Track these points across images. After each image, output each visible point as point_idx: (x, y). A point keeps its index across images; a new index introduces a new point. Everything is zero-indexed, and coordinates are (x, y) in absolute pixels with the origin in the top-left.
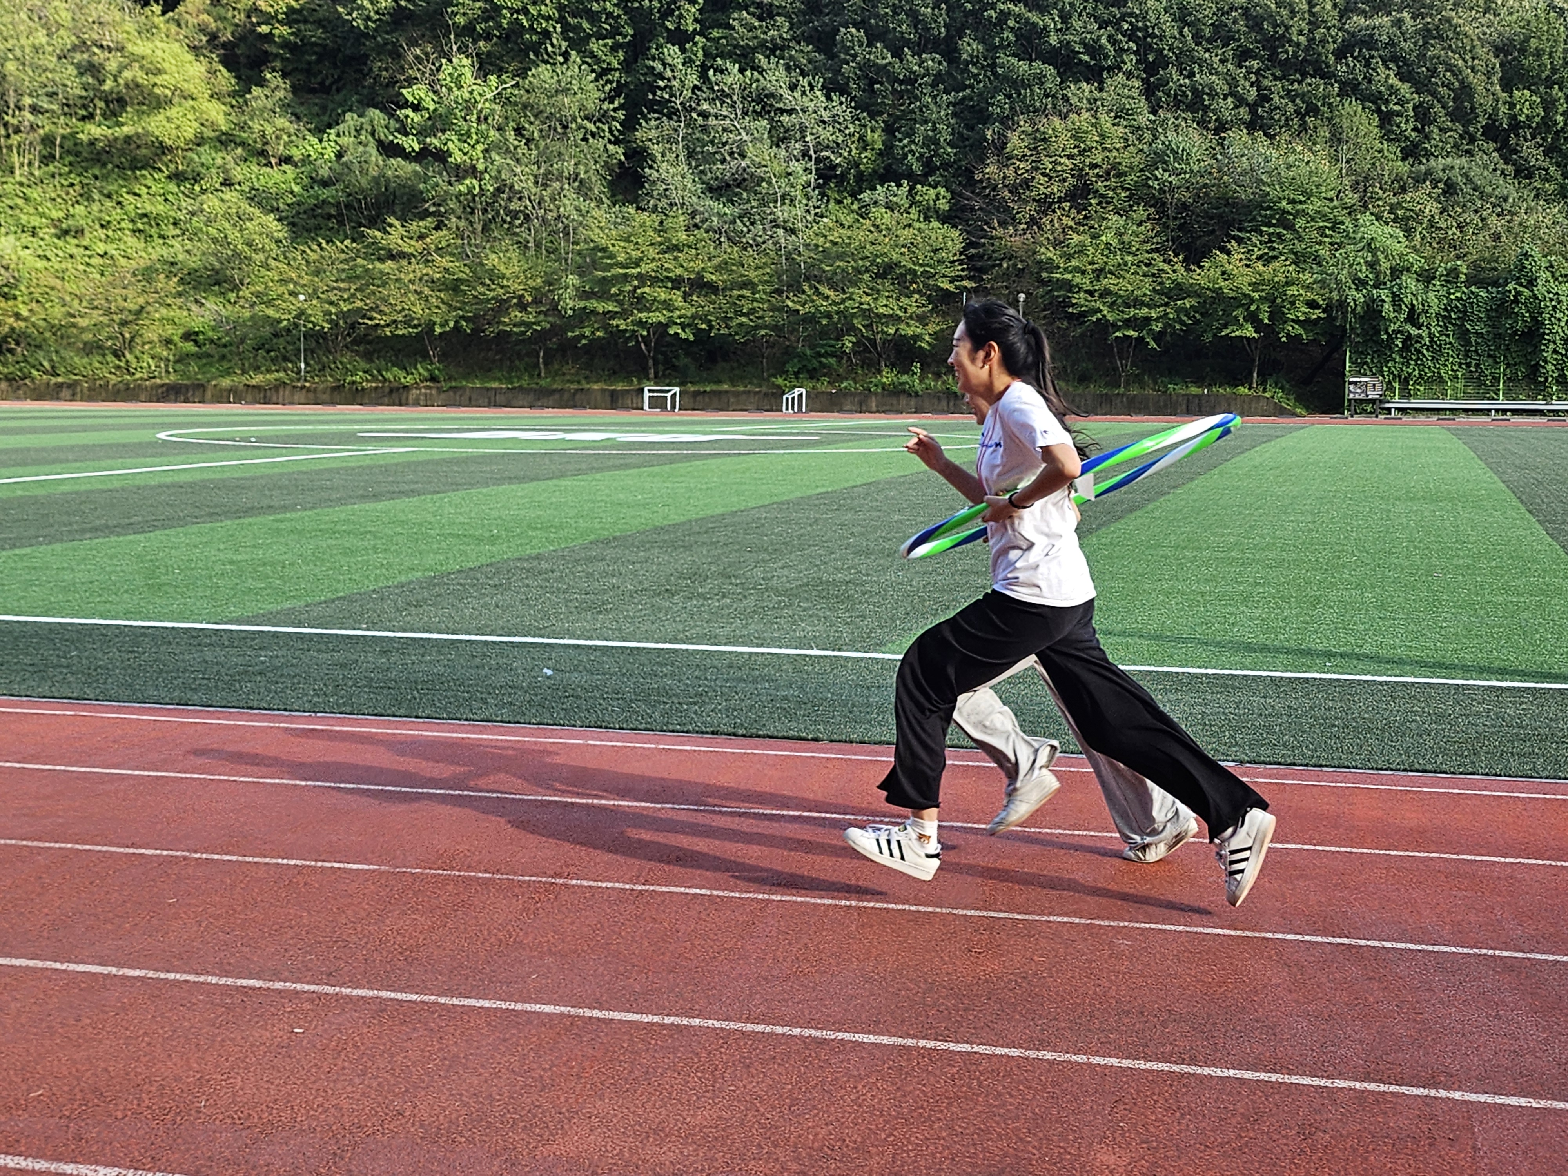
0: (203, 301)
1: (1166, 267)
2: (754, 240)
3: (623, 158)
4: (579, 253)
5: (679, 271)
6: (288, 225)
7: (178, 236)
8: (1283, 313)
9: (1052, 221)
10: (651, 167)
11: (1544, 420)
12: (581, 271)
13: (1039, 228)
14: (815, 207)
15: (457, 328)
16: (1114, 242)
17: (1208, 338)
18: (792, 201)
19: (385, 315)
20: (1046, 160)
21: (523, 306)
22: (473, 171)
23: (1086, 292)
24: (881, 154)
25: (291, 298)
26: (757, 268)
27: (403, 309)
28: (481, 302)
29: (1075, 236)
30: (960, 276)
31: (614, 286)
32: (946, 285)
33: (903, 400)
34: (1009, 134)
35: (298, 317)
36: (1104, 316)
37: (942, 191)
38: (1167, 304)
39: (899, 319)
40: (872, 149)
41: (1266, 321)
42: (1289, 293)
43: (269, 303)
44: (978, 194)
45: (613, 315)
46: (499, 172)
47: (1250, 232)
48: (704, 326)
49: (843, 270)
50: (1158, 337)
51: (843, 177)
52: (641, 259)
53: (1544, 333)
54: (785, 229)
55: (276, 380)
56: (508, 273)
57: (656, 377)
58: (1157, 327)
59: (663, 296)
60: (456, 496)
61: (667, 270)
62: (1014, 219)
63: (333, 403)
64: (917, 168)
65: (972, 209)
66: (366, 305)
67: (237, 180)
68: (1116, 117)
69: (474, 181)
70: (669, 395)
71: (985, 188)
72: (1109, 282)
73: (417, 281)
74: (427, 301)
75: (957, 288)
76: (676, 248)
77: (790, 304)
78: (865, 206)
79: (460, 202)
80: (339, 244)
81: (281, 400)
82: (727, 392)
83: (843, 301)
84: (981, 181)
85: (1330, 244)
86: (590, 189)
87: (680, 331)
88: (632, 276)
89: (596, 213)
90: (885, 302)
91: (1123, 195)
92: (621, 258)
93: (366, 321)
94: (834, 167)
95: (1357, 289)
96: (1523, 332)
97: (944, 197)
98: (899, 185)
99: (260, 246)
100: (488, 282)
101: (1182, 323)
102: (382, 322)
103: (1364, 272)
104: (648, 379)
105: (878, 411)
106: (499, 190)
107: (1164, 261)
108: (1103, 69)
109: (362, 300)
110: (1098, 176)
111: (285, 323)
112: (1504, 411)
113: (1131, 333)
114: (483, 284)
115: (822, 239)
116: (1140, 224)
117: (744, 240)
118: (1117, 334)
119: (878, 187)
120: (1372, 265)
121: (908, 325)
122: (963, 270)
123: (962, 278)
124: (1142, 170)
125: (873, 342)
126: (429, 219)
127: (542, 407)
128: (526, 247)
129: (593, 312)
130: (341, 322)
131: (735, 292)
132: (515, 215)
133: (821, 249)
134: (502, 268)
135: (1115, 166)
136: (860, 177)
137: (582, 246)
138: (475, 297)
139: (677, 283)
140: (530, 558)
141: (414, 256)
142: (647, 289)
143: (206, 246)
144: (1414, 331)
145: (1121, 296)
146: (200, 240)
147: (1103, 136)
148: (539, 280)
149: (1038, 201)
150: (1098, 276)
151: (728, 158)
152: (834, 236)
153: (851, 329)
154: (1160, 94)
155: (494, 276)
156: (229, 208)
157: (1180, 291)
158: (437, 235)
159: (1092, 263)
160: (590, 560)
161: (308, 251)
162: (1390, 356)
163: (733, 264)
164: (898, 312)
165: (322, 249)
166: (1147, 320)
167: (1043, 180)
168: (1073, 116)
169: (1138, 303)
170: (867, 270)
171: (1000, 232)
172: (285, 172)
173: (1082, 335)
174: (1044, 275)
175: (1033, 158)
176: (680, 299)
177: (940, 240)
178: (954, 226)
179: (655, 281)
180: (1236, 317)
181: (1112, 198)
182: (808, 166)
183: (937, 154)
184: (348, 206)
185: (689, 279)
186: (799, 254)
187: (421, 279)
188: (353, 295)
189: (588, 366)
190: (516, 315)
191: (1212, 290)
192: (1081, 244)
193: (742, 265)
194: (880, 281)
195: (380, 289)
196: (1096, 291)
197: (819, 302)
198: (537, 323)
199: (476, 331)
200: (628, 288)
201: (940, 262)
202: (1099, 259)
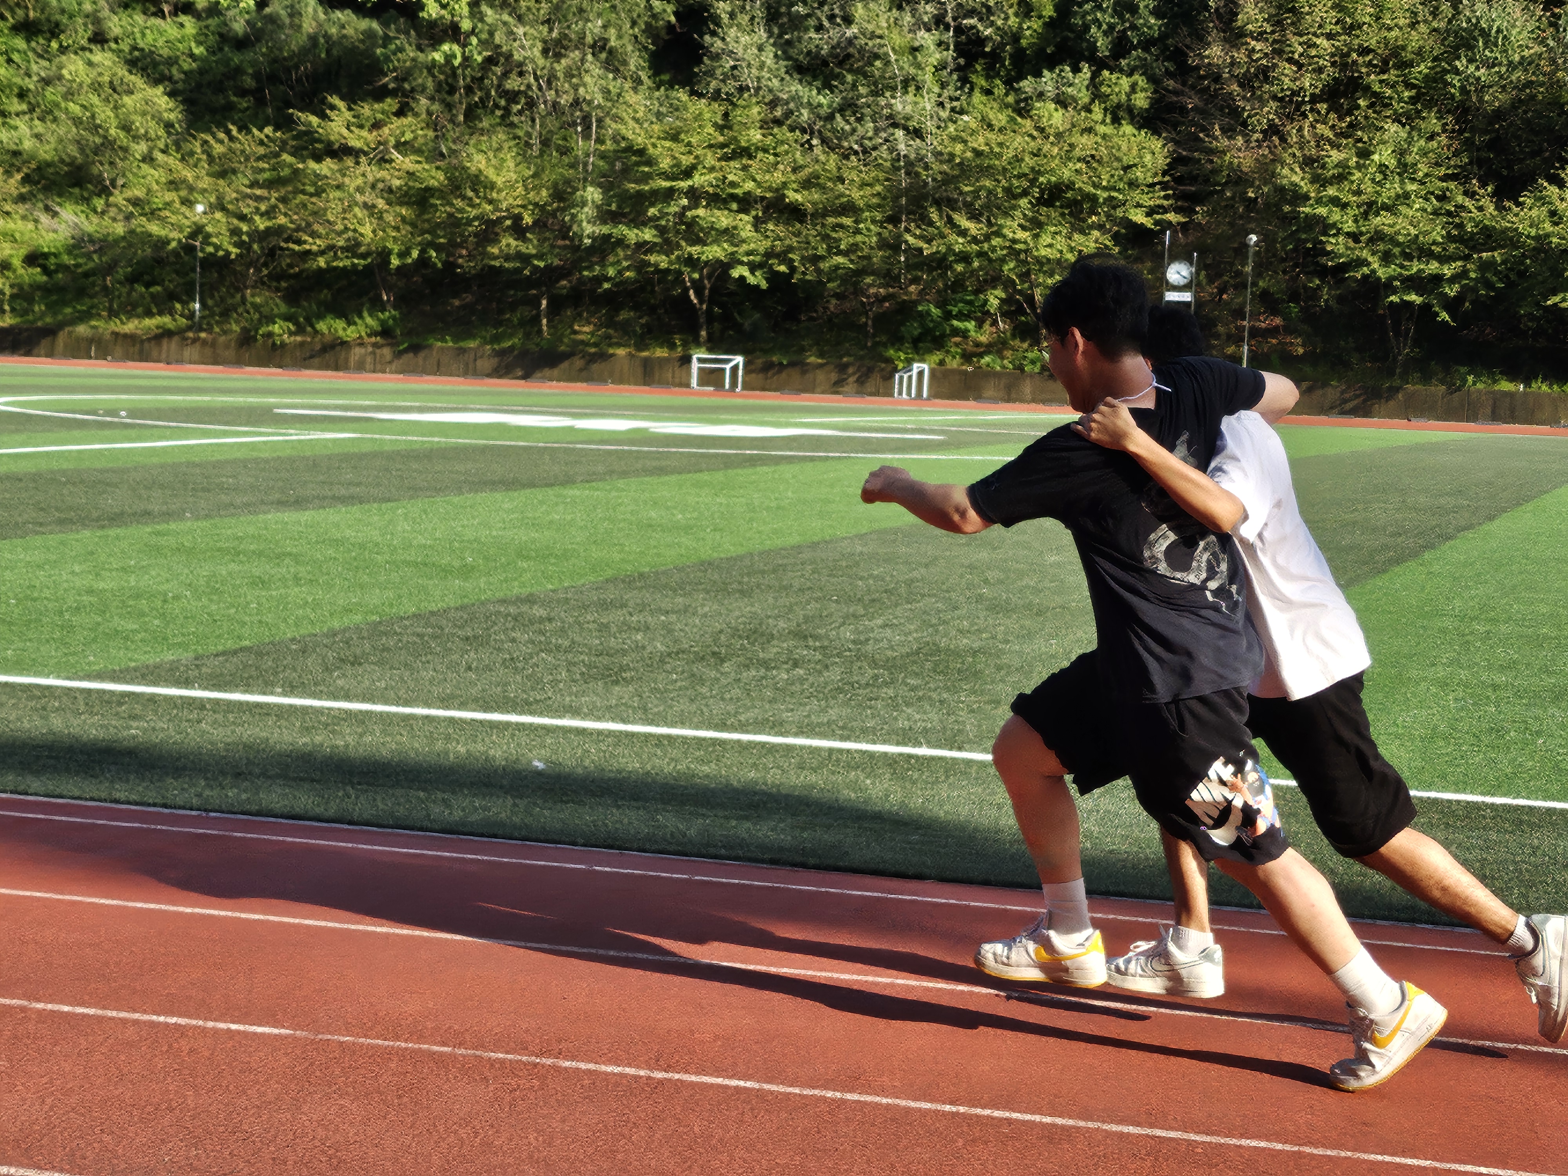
0: (58, 209)
1: (1468, 203)
2: (861, 145)
3: (673, 19)
4: (605, 156)
5: (749, 185)
6: (182, 102)
7: (24, 113)
9: (1300, 129)
10: (714, 34)
12: (606, 182)
13: (1283, 139)
14: (951, 99)
15: (423, 262)
16: (1392, 163)
17: (1526, 309)
18: (918, 88)
19: (319, 237)
20: (1294, 40)
21: (519, 231)
22: (453, 32)
23: (1348, 235)
24: (1050, 24)
25: (184, 209)
26: (864, 185)
27: (346, 229)
28: (458, 223)
29: (1334, 153)
30: (1162, 206)
31: (652, 205)
32: (1139, 217)
35: (193, 235)
36: (1374, 271)
37: (1141, 81)
38: (1467, 258)
40: (1040, 17)
43: (153, 214)
44: (1193, 87)
45: (651, 248)
46: (491, 34)
48: (783, 268)
49: (989, 192)
50: (1451, 305)
51: (995, 57)
52: (694, 168)
54: (906, 128)
55: (158, 327)
56: (500, 181)
57: (710, 338)
58: (1451, 291)
59: (724, 223)
60: (415, 507)
61: (733, 184)
62: (1245, 124)
63: (239, 362)
64: (1104, 45)
65: (1183, 110)
66: (292, 222)
67: (112, 35)
69: (456, 48)
70: (728, 367)
71: (1204, 78)
72: (1381, 221)
73: (368, 189)
74: (380, 218)
75: (1157, 223)
76: (745, 153)
77: (910, 239)
78: (1026, 100)
79: (434, 76)
80: (255, 131)
81: (164, 356)
82: (812, 365)
83: (987, 238)
84: (1198, 68)
86: (625, 63)
87: (747, 274)
88: (680, 191)
89: (631, 98)
90: (1049, 240)
91: (1406, 94)
92: (666, 164)
93: (291, 246)
94: (981, 41)
97: (1143, 90)
98: (1076, 70)
99: (142, 131)
100: (470, 194)
101: (1489, 286)
102: (315, 248)
104: (698, 344)
106: (490, 61)
107: (1466, 193)
109: (286, 215)
110: (1370, 65)
111: (174, 244)
113: (1413, 297)
114: (464, 197)
115: (960, 146)
116: (1431, 138)
117: (846, 144)
118: (1394, 298)
119: (1046, 72)
122: (1166, 197)
123: (1166, 210)
124: (1435, 59)
125: (1030, 300)
126: (389, 100)
127: (543, 378)
128: (528, 145)
129: (621, 242)
130: (255, 246)
131: (831, 220)
132: (512, 97)
133: (958, 161)
134: (491, 174)
135: (1396, 51)
136: (1019, 56)
137: (609, 145)
138: (451, 215)
139: (745, 203)
140: (519, 600)
141: (366, 154)
142: (701, 212)
143: (66, 130)
145: (1398, 244)
146: (55, 120)
148: (544, 194)
149: (1281, 100)
150: (1366, 213)
151: (826, 23)
152: (979, 142)
153: (999, 280)
155: (478, 182)
156: (100, 74)
157: (1488, 237)
158: (397, 123)
159: (1358, 193)
160: (604, 606)
161: (212, 142)
163: (830, 179)
165: (232, 138)
166: (1437, 279)
167: (1289, 69)
169: (1426, 253)
170: (1025, 193)
171: (1223, 143)
172: (182, 25)
173: (1340, 299)
174: (1287, 208)
175: (1276, 36)
176: (749, 227)
177: (1135, 152)
178: (1156, 132)
179: (716, 200)
181: (1391, 98)
182: (945, 38)
183: (1133, 27)
184: (273, 78)
185: (763, 198)
186: (927, 167)
187: (373, 187)
188: (274, 208)
189: (610, 323)
190: (509, 242)
191: (1537, 238)
192: (1342, 164)
193: (842, 180)
194: (1044, 210)
195: (314, 200)
196: (1362, 234)
197: (953, 237)
198: (540, 256)
199: (450, 266)
200: (673, 209)
201: (1133, 184)
202: (1368, 187)
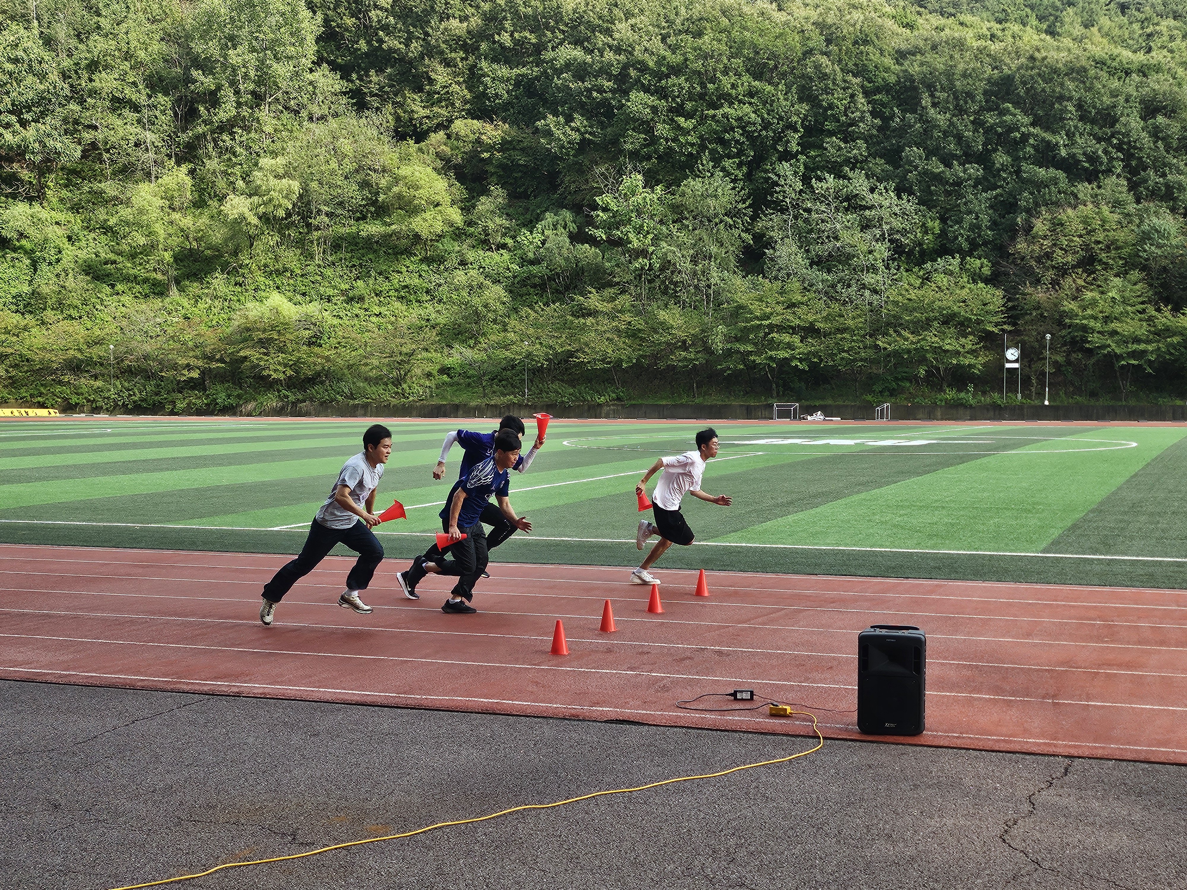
1: (1158, 315)
3: (751, 242)
5: (798, 321)
6: (510, 292)
14: (893, 275)
16: (1118, 297)
18: (875, 270)
19: (588, 355)
20: (1063, 239)
21: (685, 348)
22: (645, 253)
23: (1099, 332)
24: (940, 236)
25: (520, 344)
26: (853, 318)
30: (1002, 322)
31: (752, 333)
32: (991, 328)
33: (961, 411)
34: (1033, 220)
36: (1113, 350)
37: (985, 261)
38: (1159, 341)
39: (960, 354)
40: (932, 233)
44: (1012, 263)
45: (751, 353)
48: (816, 360)
50: (1151, 364)
51: (910, 253)
52: (771, 314)
54: (871, 290)
56: (675, 324)
57: (780, 396)
58: (1152, 357)
59: (786, 340)
61: (789, 321)
62: (1040, 280)
64: (965, 245)
65: (1006, 274)
66: (573, 348)
67: (470, 261)
68: (1113, 206)
69: (646, 260)
71: (1017, 259)
72: (1114, 325)
75: (999, 330)
76: (794, 305)
77: (880, 344)
78: (929, 273)
82: (830, 406)
83: (919, 341)
84: (1014, 254)
86: (728, 265)
87: (798, 364)
88: (765, 326)
90: (949, 341)
91: (1120, 262)
92: (757, 313)
93: (574, 359)
94: (904, 246)
97: (986, 266)
99: (493, 307)
101: (1171, 354)
102: (585, 360)
104: (772, 398)
105: (943, 419)
106: (664, 267)
107: (1156, 310)
108: (1099, 172)
110: (1101, 249)
113: (1133, 362)
116: (1135, 284)
117: (842, 299)
118: (1123, 363)
119: (938, 259)
121: (966, 357)
122: (1004, 318)
124: (1133, 245)
125: (938, 370)
126: (616, 287)
129: (737, 351)
130: (556, 361)
131: (839, 336)
133: (901, 304)
134: (671, 321)
135: (1114, 242)
136: (923, 253)
137: (725, 305)
139: (796, 329)
142: (775, 335)
145: (1125, 336)
147: (1104, 221)
149: (1056, 268)
150: (1107, 321)
151: (827, 241)
152: (910, 295)
153: (924, 361)
154: (1142, 189)
155: (665, 327)
158: (622, 298)
159: (1102, 312)
161: (530, 311)
164: (958, 348)
165: (540, 309)
166: (1144, 352)
167: (1061, 253)
168: (1081, 207)
171: (1030, 290)
172: (502, 255)
173: (1094, 364)
174: (1067, 321)
175: (1053, 237)
176: (799, 341)
178: (996, 286)
179: (782, 329)
181: (1113, 265)
183: (979, 236)
185: (804, 327)
186: (883, 308)
190: (680, 353)
192: (1093, 299)
194: (945, 327)
196: (1105, 332)
197: (901, 342)
200: (761, 334)
201: (988, 312)
202: (1107, 309)
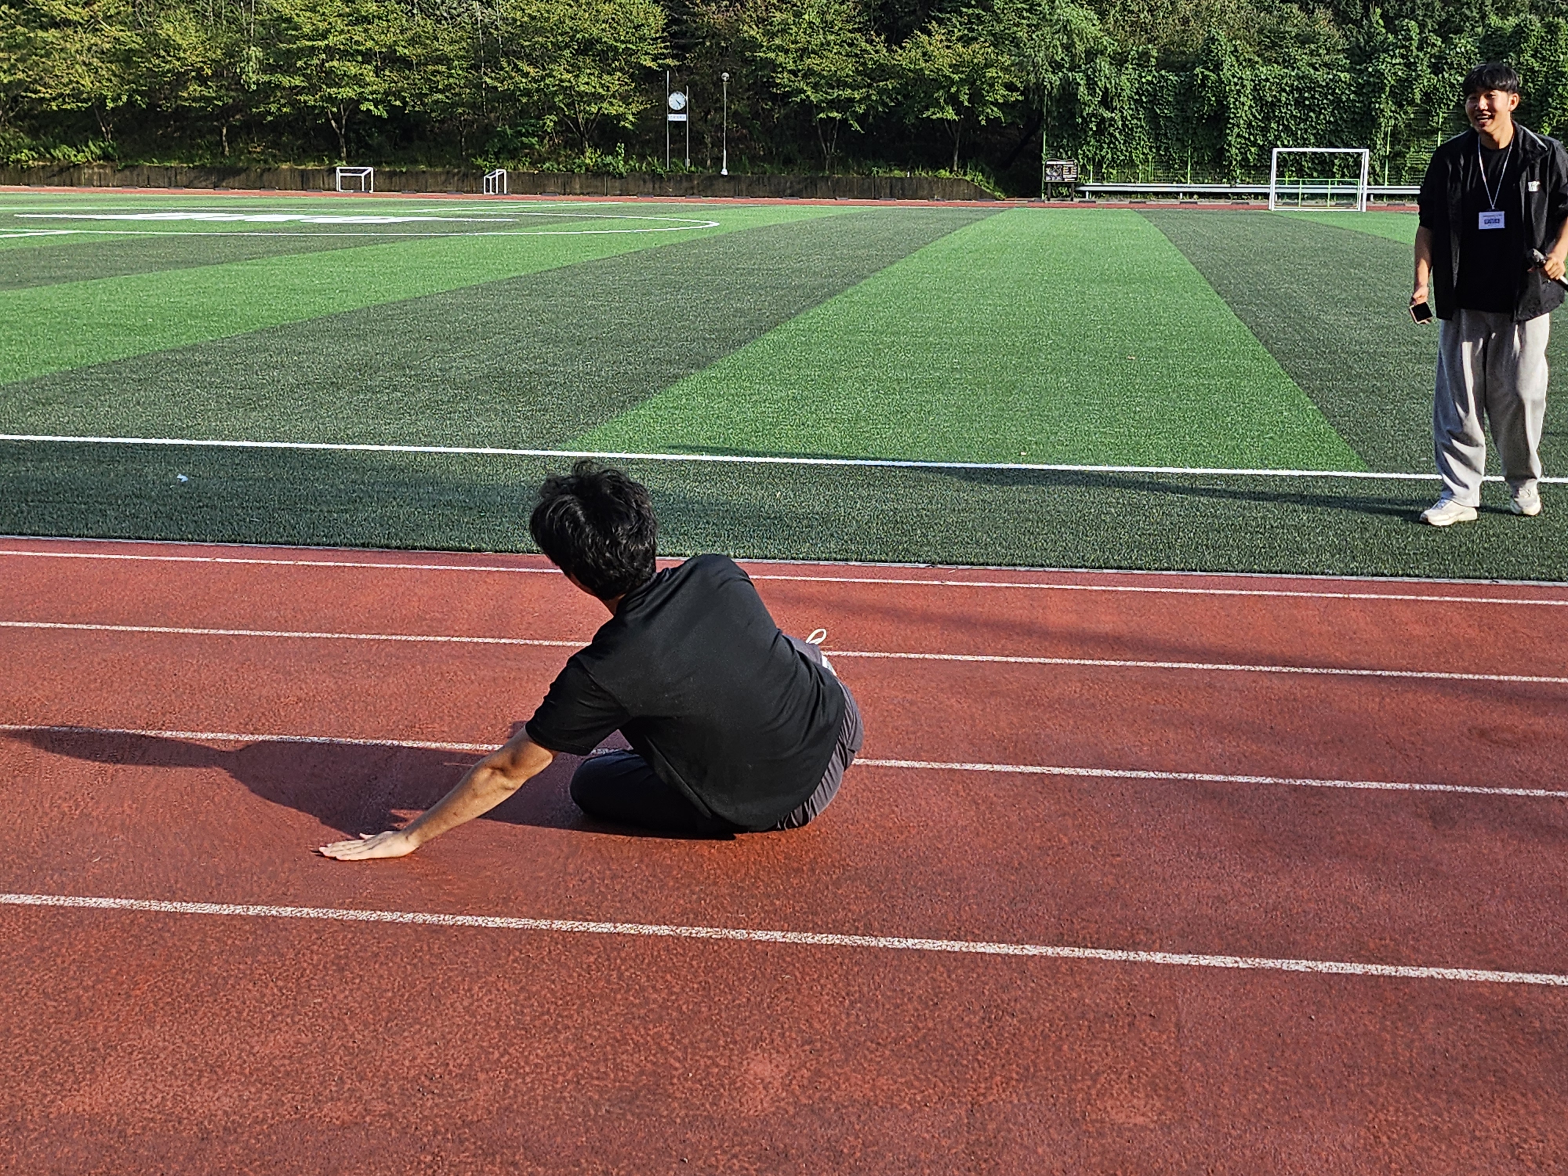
2: (449, 13)
4: (262, 23)
5: (370, 44)
8: (983, 96)
11: (1229, 202)
12: (265, 43)
13: (742, 5)
15: (131, 104)
17: (909, 120)
21: (202, 80)
23: (791, 72)
26: (452, 42)
27: (71, 81)
28: (155, 75)
29: (778, 14)
30: (663, 54)
32: (648, 63)
33: (608, 182)
36: (808, 97)
38: (870, 86)
39: (602, 98)
41: (966, 103)
42: (989, 75)
45: (301, 90)
47: (950, 13)
49: (542, 46)
50: (862, 119)
52: (328, 31)
53: (1229, 118)
58: (860, 109)
59: (353, 71)
61: (357, 43)
70: (363, 175)
72: (811, 62)
73: (85, 52)
74: (96, 73)
75: (659, 66)
76: (366, 20)
77: (488, 80)
82: (424, 172)
83: (543, 78)
85: (1028, 25)
87: (372, 108)
88: (319, 48)
90: (586, 80)
92: (307, 29)
93: (29, 94)
95: (1053, 73)
96: (1209, 115)
100: (163, 53)
101: (885, 105)
102: (47, 96)
103: (1060, 55)
104: (341, 159)
105: (583, 194)
107: (866, 41)
109: (23, 71)
112: (1191, 194)
113: (835, 114)
114: (158, 56)
115: (519, 13)
118: (821, 115)
120: (1068, 48)
121: (611, 104)
122: (666, 47)
123: (665, 56)
125: (575, 121)
127: (227, 187)
128: (204, 16)
129: (278, 86)
130: (2, 95)
131: (430, 68)
137: (265, 16)
138: (150, 69)
139: (367, 57)
141: (81, 24)
142: (335, 63)
144: (1107, 115)
145: (824, 77)
148: (219, 52)
150: (801, 57)
153: (552, 108)
155: (168, 45)
157: (883, 71)
162: (1085, 140)
163: (428, 38)
164: (601, 90)
166: (851, 100)
169: (842, 84)
170: (567, 46)
173: (786, 116)
174: (748, 54)
176: (371, 74)
177: (642, 15)
179: (345, 55)
180: (937, 100)
185: (380, 53)
186: (497, 29)
187: (89, 50)
188: (14, 66)
189: (275, 144)
190: (195, 89)
191: (914, 71)
192: (784, 22)
193: (437, 39)
194: (581, 58)
195: (43, 60)
196: (799, 71)
197: (518, 79)
198: (219, 98)
199: (152, 106)
200: (315, 61)
201: (642, 39)
202: (803, 38)
